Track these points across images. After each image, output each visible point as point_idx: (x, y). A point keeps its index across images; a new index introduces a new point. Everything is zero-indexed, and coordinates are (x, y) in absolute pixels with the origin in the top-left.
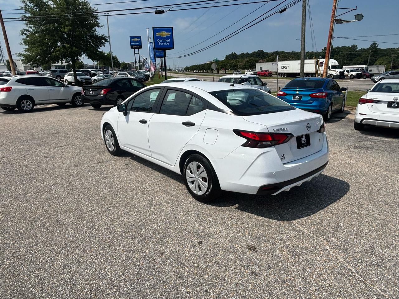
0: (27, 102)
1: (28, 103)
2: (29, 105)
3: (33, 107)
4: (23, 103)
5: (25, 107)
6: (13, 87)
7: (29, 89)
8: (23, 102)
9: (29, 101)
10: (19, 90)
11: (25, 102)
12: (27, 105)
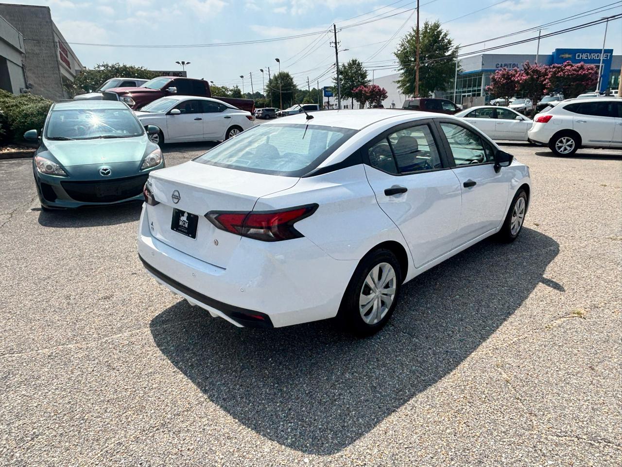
0: (568, 141)
1: (569, 143)
2: (570, 146)
3: (575, 150)
4: (561, 142)
5: (562, 149)
6: (554, 117)
7: (579, 121)
8: (562, 140)
9: (572, 140)
10: (562, 121)
11: (564, 141)
12: (566, 145)
